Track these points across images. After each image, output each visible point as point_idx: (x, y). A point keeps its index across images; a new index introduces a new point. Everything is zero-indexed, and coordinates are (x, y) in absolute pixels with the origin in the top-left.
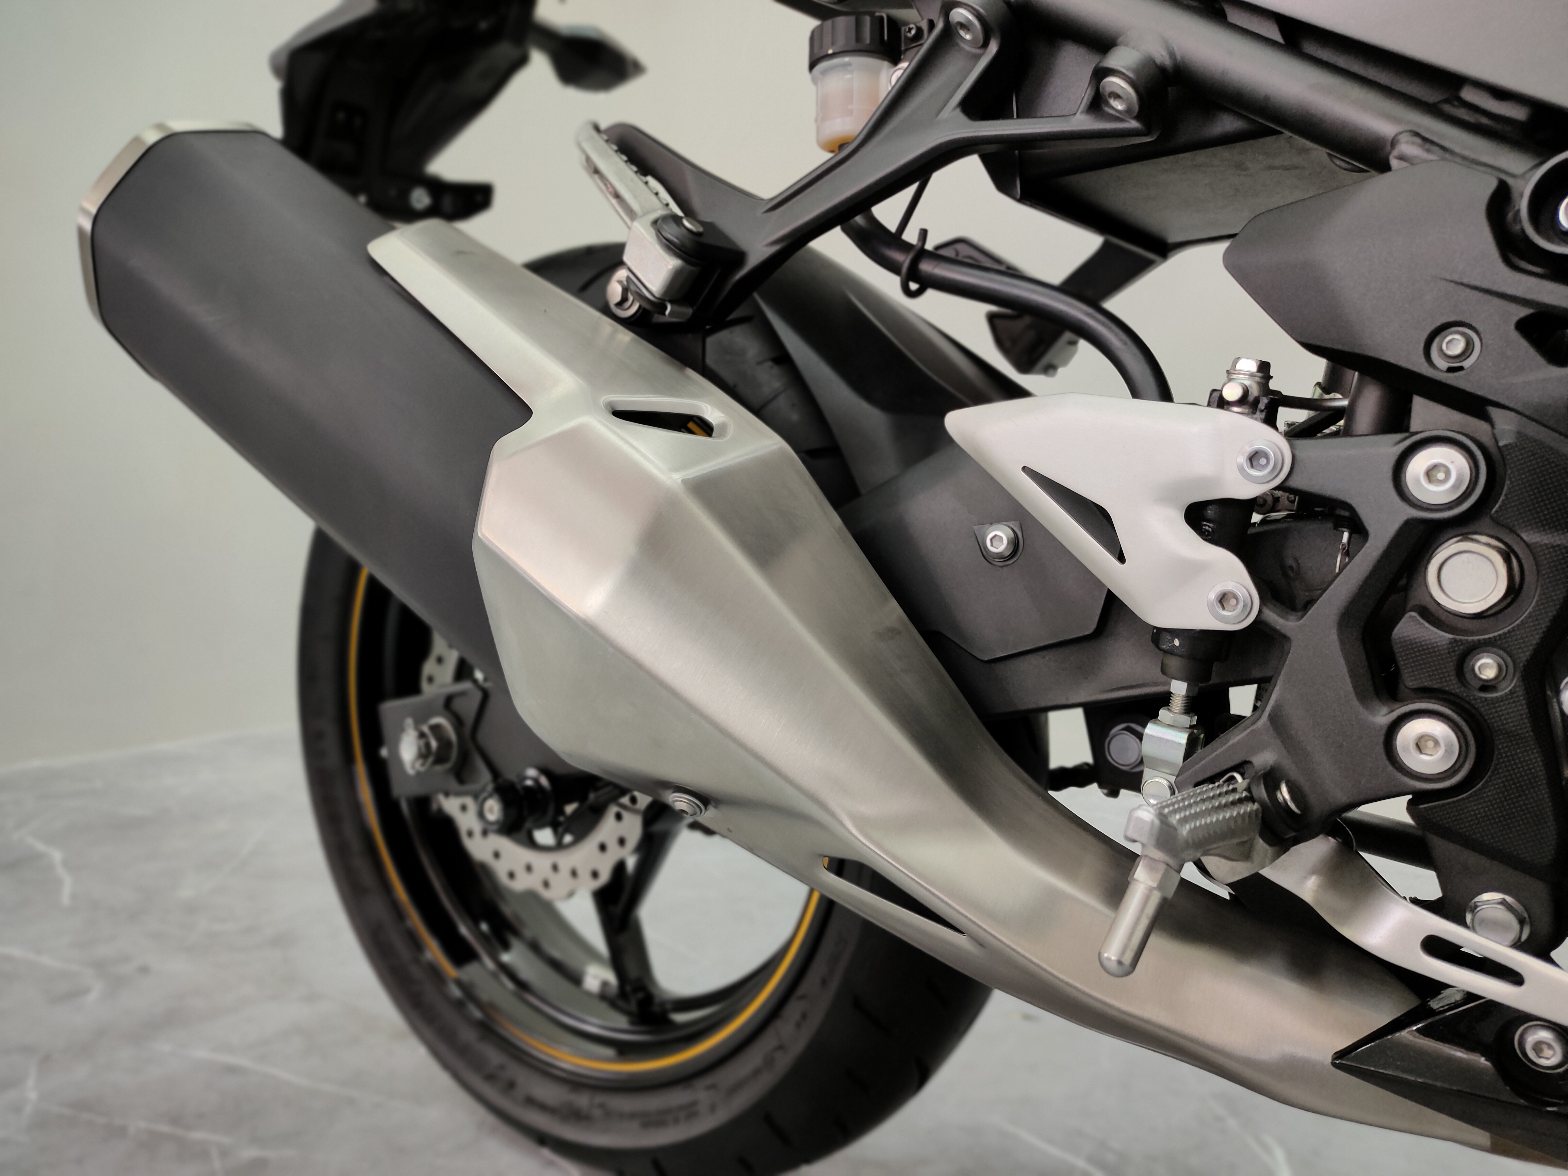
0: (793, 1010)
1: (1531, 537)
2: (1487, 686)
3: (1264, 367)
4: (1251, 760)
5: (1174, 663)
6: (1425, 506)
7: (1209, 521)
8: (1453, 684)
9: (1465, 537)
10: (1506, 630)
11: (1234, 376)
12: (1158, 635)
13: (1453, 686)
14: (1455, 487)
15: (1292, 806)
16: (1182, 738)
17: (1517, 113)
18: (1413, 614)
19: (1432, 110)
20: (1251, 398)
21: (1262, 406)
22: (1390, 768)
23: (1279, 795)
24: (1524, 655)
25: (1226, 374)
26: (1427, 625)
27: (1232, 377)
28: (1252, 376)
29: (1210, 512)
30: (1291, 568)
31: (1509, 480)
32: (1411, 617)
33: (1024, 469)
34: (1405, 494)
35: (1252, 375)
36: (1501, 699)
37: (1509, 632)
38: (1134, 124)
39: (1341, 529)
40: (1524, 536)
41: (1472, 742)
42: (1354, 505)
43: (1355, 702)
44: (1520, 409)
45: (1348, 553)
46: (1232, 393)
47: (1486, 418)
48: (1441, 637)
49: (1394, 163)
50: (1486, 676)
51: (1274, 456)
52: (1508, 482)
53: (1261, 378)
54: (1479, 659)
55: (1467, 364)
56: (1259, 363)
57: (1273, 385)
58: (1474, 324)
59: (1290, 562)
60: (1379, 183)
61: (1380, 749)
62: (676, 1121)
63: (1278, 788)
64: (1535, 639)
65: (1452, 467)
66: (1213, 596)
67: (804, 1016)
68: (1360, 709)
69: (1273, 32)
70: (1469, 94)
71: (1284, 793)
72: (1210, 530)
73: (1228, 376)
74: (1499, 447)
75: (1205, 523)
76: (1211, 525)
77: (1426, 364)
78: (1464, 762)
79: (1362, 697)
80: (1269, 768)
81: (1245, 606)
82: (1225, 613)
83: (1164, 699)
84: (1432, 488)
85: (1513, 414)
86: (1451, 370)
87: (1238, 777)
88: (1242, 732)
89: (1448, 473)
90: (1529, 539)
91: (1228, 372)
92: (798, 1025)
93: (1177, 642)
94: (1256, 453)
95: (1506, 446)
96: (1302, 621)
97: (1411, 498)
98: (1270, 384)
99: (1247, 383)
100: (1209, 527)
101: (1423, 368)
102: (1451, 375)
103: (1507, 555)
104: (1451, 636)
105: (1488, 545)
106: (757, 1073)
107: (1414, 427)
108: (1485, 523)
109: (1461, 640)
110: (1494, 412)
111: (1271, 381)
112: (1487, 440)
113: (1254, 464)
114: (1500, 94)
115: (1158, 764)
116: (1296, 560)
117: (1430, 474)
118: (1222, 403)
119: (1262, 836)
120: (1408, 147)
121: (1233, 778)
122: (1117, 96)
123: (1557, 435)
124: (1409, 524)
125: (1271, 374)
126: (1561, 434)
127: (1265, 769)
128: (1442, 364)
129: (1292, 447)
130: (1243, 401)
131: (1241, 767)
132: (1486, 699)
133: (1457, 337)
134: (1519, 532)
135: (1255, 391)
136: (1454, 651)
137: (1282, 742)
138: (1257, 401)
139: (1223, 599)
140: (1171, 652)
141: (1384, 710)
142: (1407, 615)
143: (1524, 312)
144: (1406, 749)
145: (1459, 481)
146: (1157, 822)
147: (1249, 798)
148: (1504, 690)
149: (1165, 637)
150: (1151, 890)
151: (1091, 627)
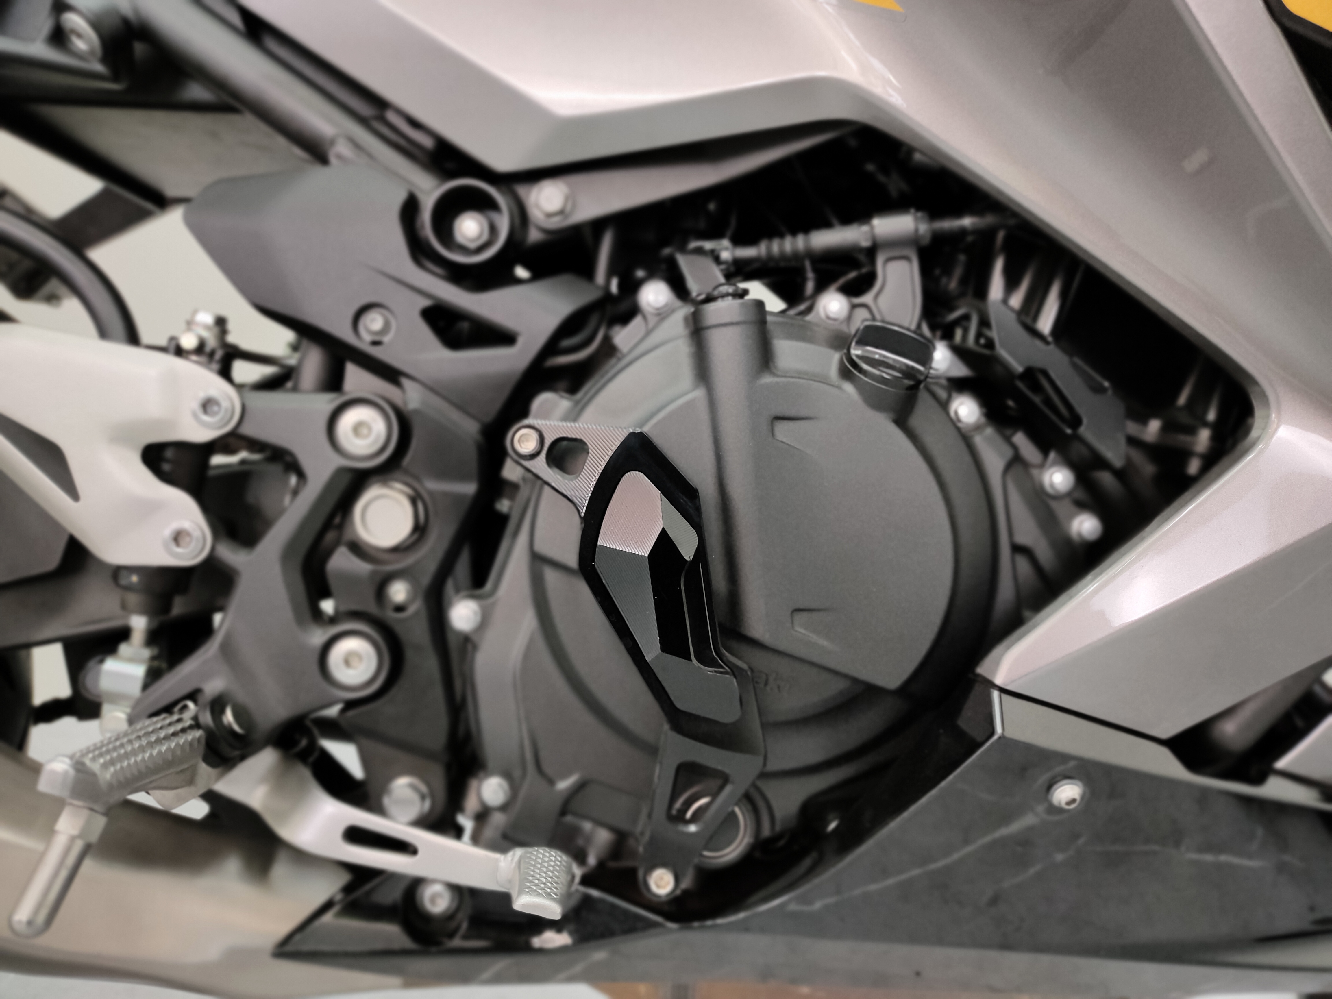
1: (433, 485)
2: (400, 608)
3: (221, 322)
5: (133, 599)
6: (353, 456)
8: (372, 608)
9: (385, 483)
12: (117, 572)
14: (375, 441)
15: (236, 728)
16: (139, 671)
17: (427, 142)
18: (344, 549)
19: (363, 121)
20: (208, 349)
21: (217, 357)
22: (323, 683)
23: (224, 719)
25: (186, 325)
26: (354, 558)
27: (191, 328)
29: (169, 453)
32: (342, 551)
34: (336, 446)
35: (207, 327)
36: (410, 617)
37: (415, 563)
38: (98, 67)
39: (290, 473)
40: (429, 484)
41: (387, 655)
42: (295, 453)
43: (295, 625)
44: (424, 381)
45: (295, 493)
46: (189, 342)
47: (399, 384)
48: (363, 567)
49: (333, 159)
50: (398, 599)
51: (223, 404)
52: (415, 439)
53: (218, 331)
54: (393, 586)
55: (385, 339)
56: (215, 317)
57: (232, 338)
58: (390, 308)
60: (318, 174)
61: (315, 666)
63: (222, 711)
65: (372, 425)
66: (168, 532)
68: (299, 632)
69: (235, 18)
70: (391, 117)
71: (229, 717)
72: (169, 470)
73: (189, 326)
74: (407, 410)
75: (164, 463)
77: (353, 335)
78: (380, 673)
79: (300, 621)
80: (217, 695)
81: (197, 544)
82: (179, 550)
83: (123, 634)
84: (358, 441)
85: (419, 385)
86: (373, 343)
87: (191, 705)
88: (194, 662)
89: (370, 429)
90: (431, 487)
91: (188, 322)
93: (134, 579)
94: (209, 401)
95: (413, 410)
96: (249, 557)
97: (342, 449)
98: (227, 338)
99: (206, 334)
101: (352, 339)
102: (373, 347)
103: (414, 501)
104: (372, 567)
105: (401, 491)
107: (346, 388)
108: (399, 471)
109: (380, 570)
110: (405, 382)
111: (228, 335)
112: (401, 404)
113: (206, 410)
114: (415, 124)
115: (116, 698)
117: (356, 429)
118: (179, 352)
119: (206, 760)
120: (342, 148)
121: (186, 704)
122: (79, 36)
124: (341, 471)
125: (228, 328)
127: (214, 696)
128: (367, 338)
129: (242, 398)
130: (200, 349)
131: (193, 695)
132: (398, 618)
133: (378, 316)
134: (425, 481)
135: (212, 342)
136: (375, 580)
137: (231, 668)
138: (213, 353)
139: (177, 537)
140: (129, 588)
141: (319, 632)
142: (339, 550)
143: (426, 303)
144: (336, 665)
145: (378, 437)
146: (72, 772)
147: (196, 725)
148: (412, 609)
149: (123, 573)
150: (73, 839)
151: (53, 561)
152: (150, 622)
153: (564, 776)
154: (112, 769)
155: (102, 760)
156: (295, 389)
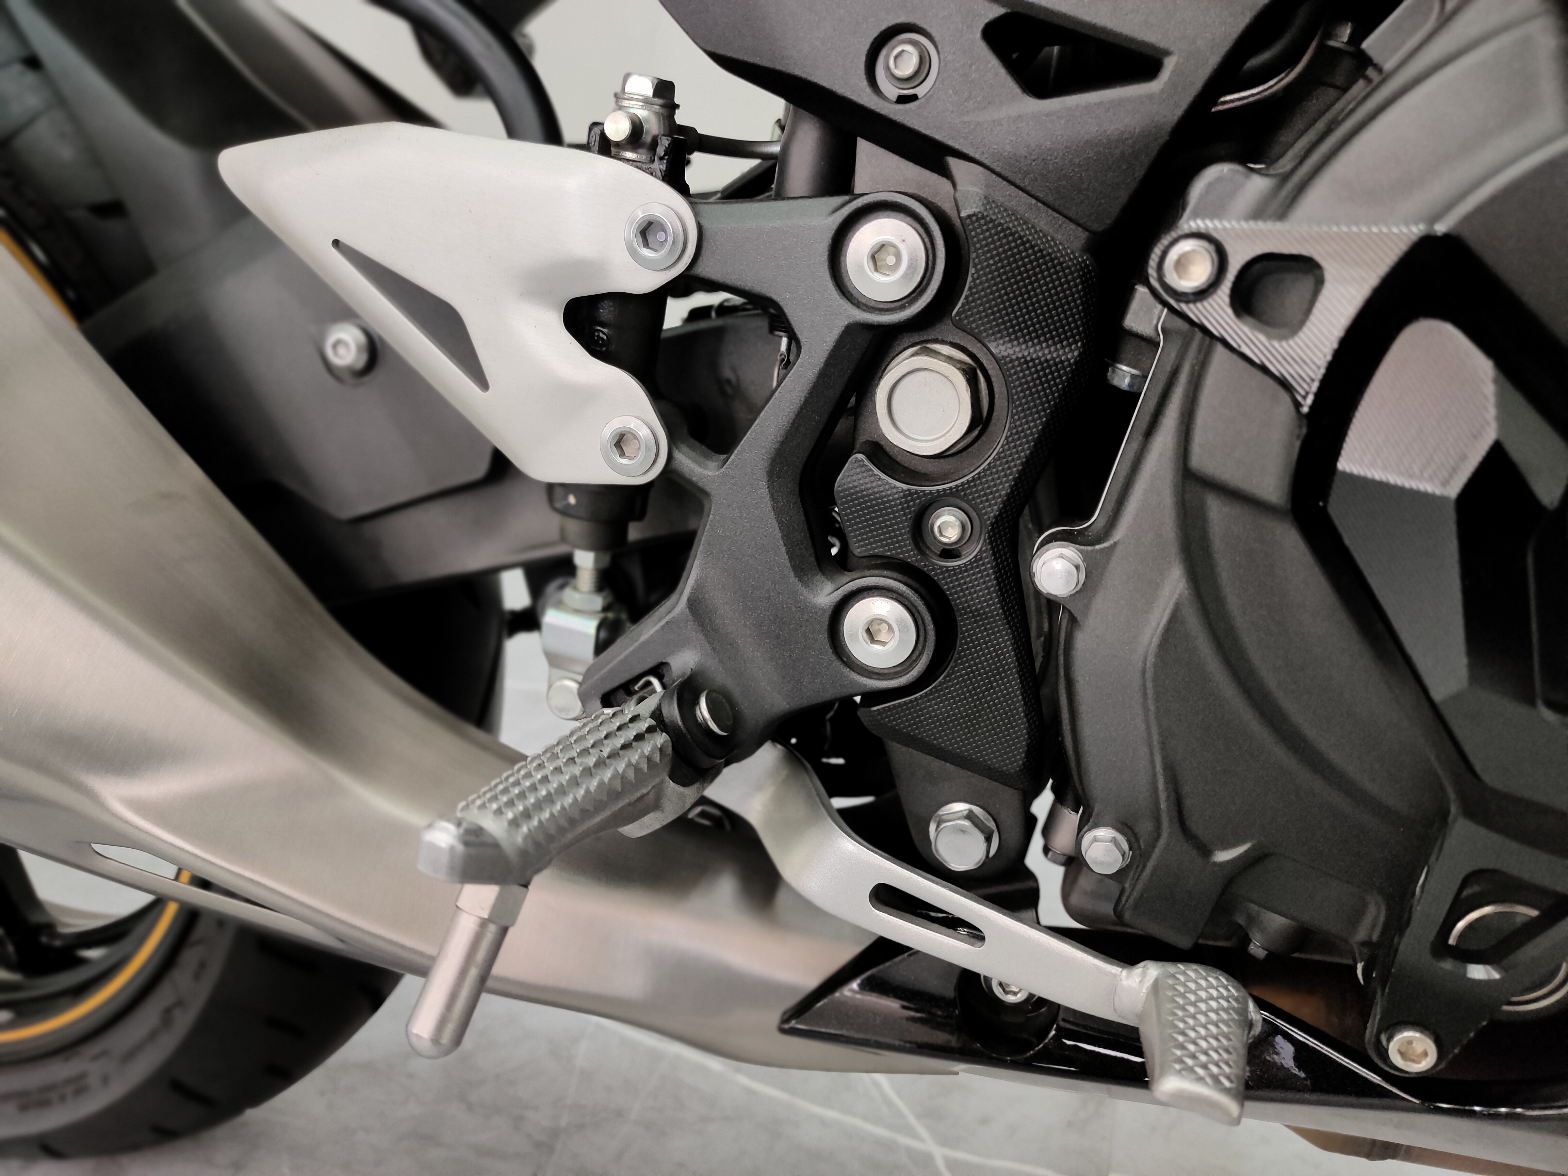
0: (190, 957)
1: (1001, 348)
2: (949, 553)
3: (665, 89)
4: (668, 662)
6: (872, 304)
7: (603, 325)
8: (908, 551)
9: (924, 347)
10: (969, 477)
11: (626, 103)
12: (551, 491)
13: (910, 555)
14: (907, 276)
15: (713, 727)
18: (860, 456)
20: (647, 138)
21: (660, 151)
22: (837, 663)
23: (698, 713)
24: (992, 511)
25: (613, 100)
26: (877, 471)
27: (621, 104)
28: (647, 103)
29: (606, 312)
30: (729, 382)
31: (974, 267)
32: (857, 461)
33: (336, 243)
34: (845, 287)
35: (646, 101)
36: (966, 568)
37: (974, 479)
39: (777, 333)
40: (992, 346)
41: (931, 627)
42: (781, 304)
43: (792, 579)
44: (987, 162)
45: (787, 364)
46: (617, 127)
47: (944, 172)
48: (893, 488)
50: (948, 538)
51: (673, 229)
52: (972, 270)
53: (662, 106)
54: (939, 517)
55: (920, 91)
56: (656, 82)
57: (681, 118)
58: (929, 29)
59: (727, 373)
61: (823, 638)
62: (63, 1099)
63: (696, 702)
64: (1004, 489)
65: (902, 247)
66: (608, 431)
67: (202, 965)
68: (799, 585)
71: (703, 710)
72: (605, 338)
73: (617, 102)
74: (960, 218)
75: (599, 328)
76: (605, 330)
77: (868, 90)
78: (921, 653)
79: (800, 571)
80: (689, 673)
81: (648, 449)
82: (623, 460)
84: (877, 277)
85: (981, 169)
86: (902, 100)
87: (655, 682)
88: (656, 624)
89: (898, 256)
90: (998, 351)
91: (616, 95)
92: (197, 976)
93: (572, 500)
94: (650, 224)
95: (969, 217)
96: (723, 470)
97: (854, 292)
98: (675, 117)
99: (642, 113)
100: (603, 333)
101: (864, 96)
102: (900, 107)
103: (970, 375)
104: (905, 487)
105: (950, 359)
106: (153, 1036)
107: (859, 185)
108: (946, 329)
109: (916, 492)
110: (953, 163)
111: (677, 111)
112: (947, 207)
113: (650, 239)
115: (564, 662)
116: (734, 370)
117: (875, 257)
118: (606, 147)
121: (649, 683)
123: (1034, 201)
124: (853, 330)
125: (677, 101)
126: (1037, 199)
127: (684, 674)
128: (891, 91)
129: (696, 214)
130: (634, 141)
131: (658, 670)
132: (947, 567)
133: (909, 48)
134: (986, 341)
135: (653, 126)
136: (908, 507)
137: (705, 635)
138: (654, 144)
139: (620, 442)
140: (567, 513)
141: (829, 587)
142: (852, 458)
143: (993, 11)
144: (854, 636)
145: (912, 267)
146: (460, 848)
147: (659, 721)
148: (969, 555)
149: (559, 492)
150: (483, 924)
151: (480, 468)
152: (597, 560)
153: (1227, 845)
154: (525, 829)
155: (510, 815)
156: (780, 196)
